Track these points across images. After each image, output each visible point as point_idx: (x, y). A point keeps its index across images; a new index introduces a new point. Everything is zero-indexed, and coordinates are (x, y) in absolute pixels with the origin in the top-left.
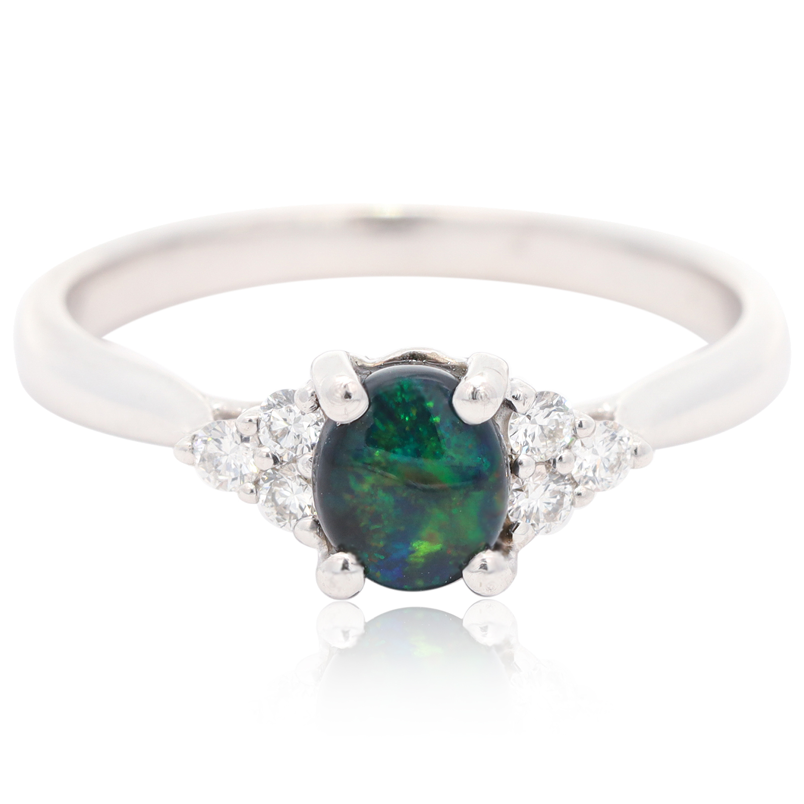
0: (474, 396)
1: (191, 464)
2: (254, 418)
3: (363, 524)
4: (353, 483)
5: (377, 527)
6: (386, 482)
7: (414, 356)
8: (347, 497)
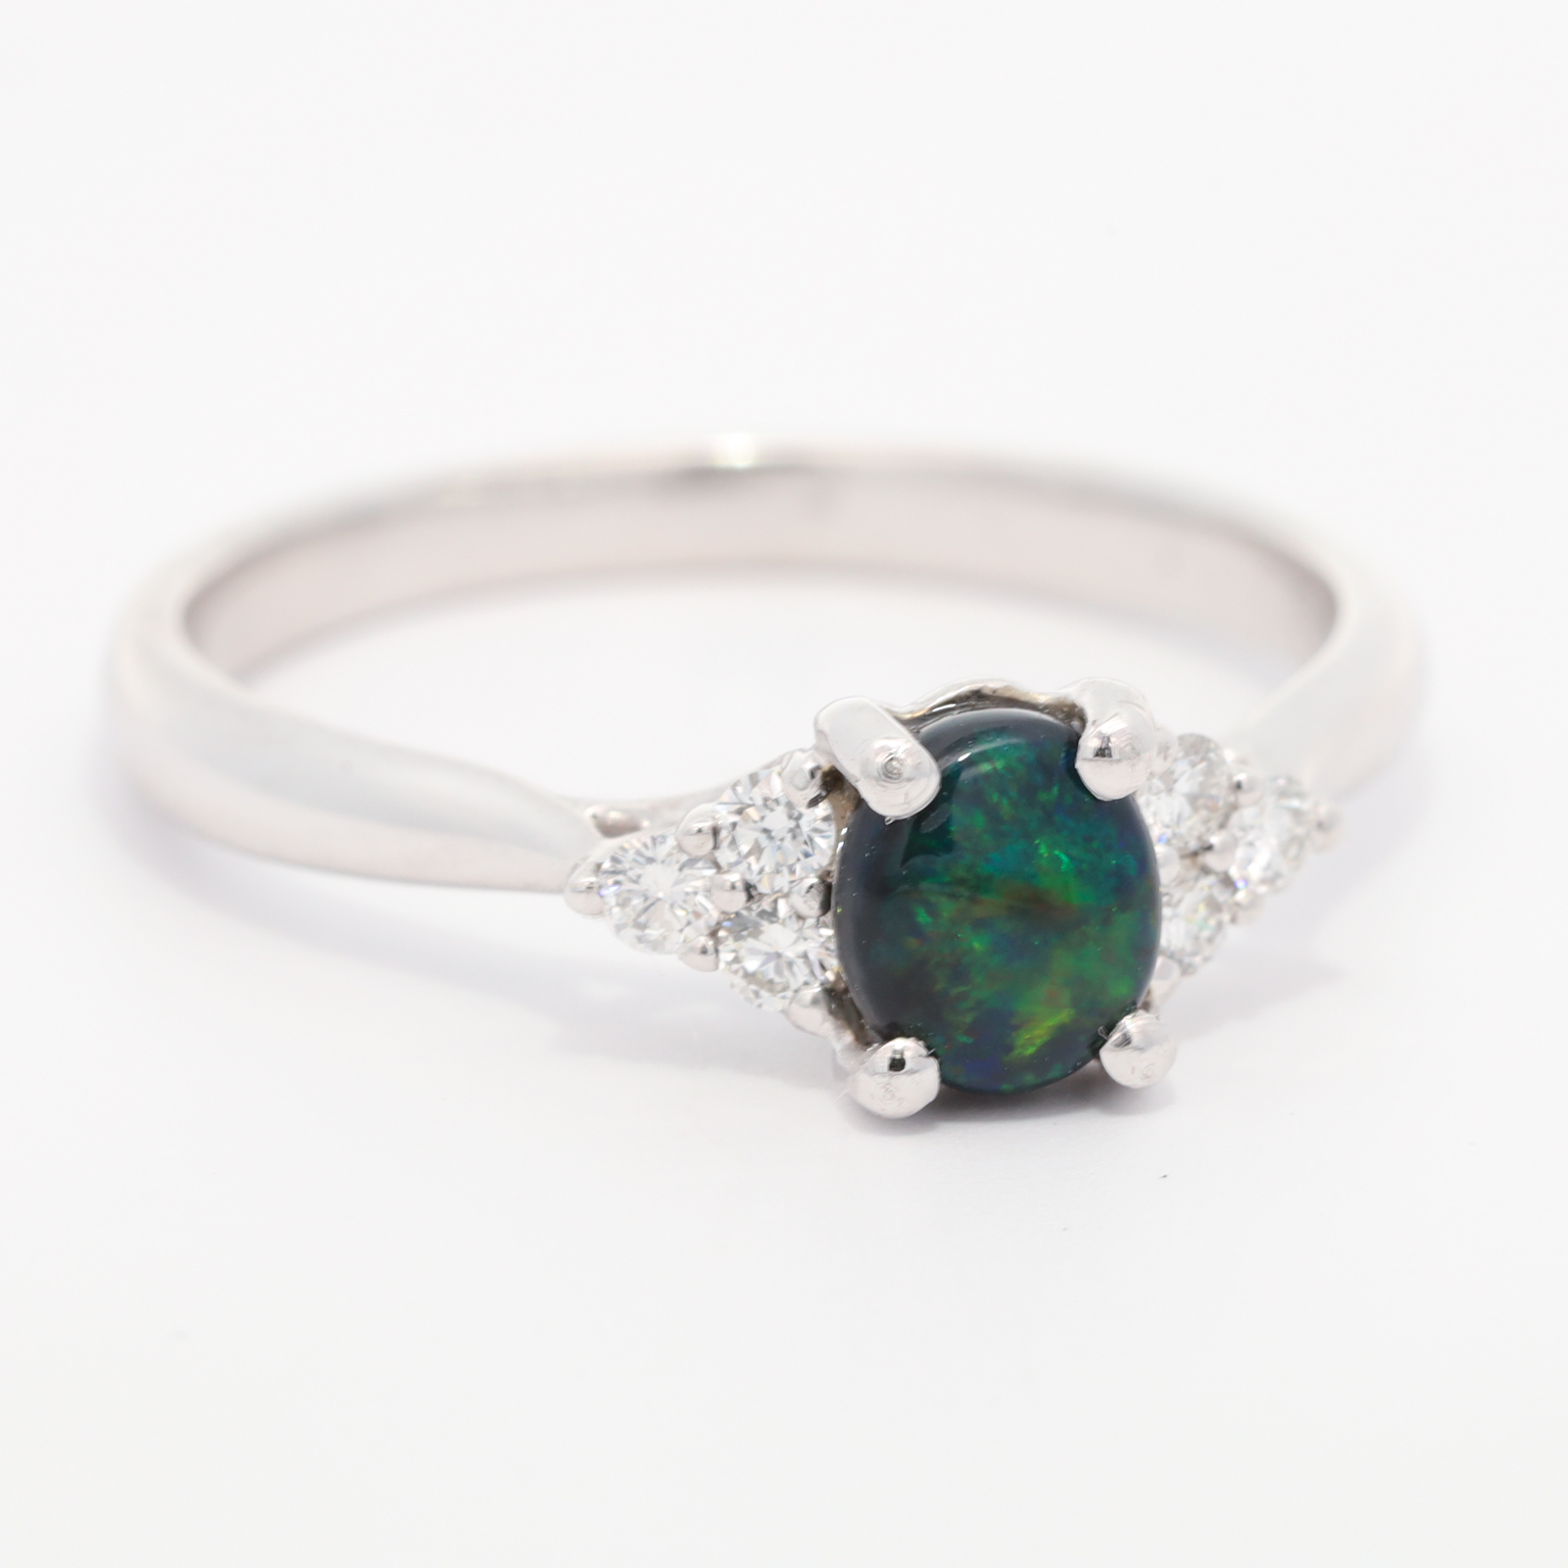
0: (1103, 752)
1: (596, 914)
2: (707, 825)
3: (939, 987)
4: (923, 917)
5: (962, 989)
6: (978, 911)
7: (978, 697)
8: (912, 943)
